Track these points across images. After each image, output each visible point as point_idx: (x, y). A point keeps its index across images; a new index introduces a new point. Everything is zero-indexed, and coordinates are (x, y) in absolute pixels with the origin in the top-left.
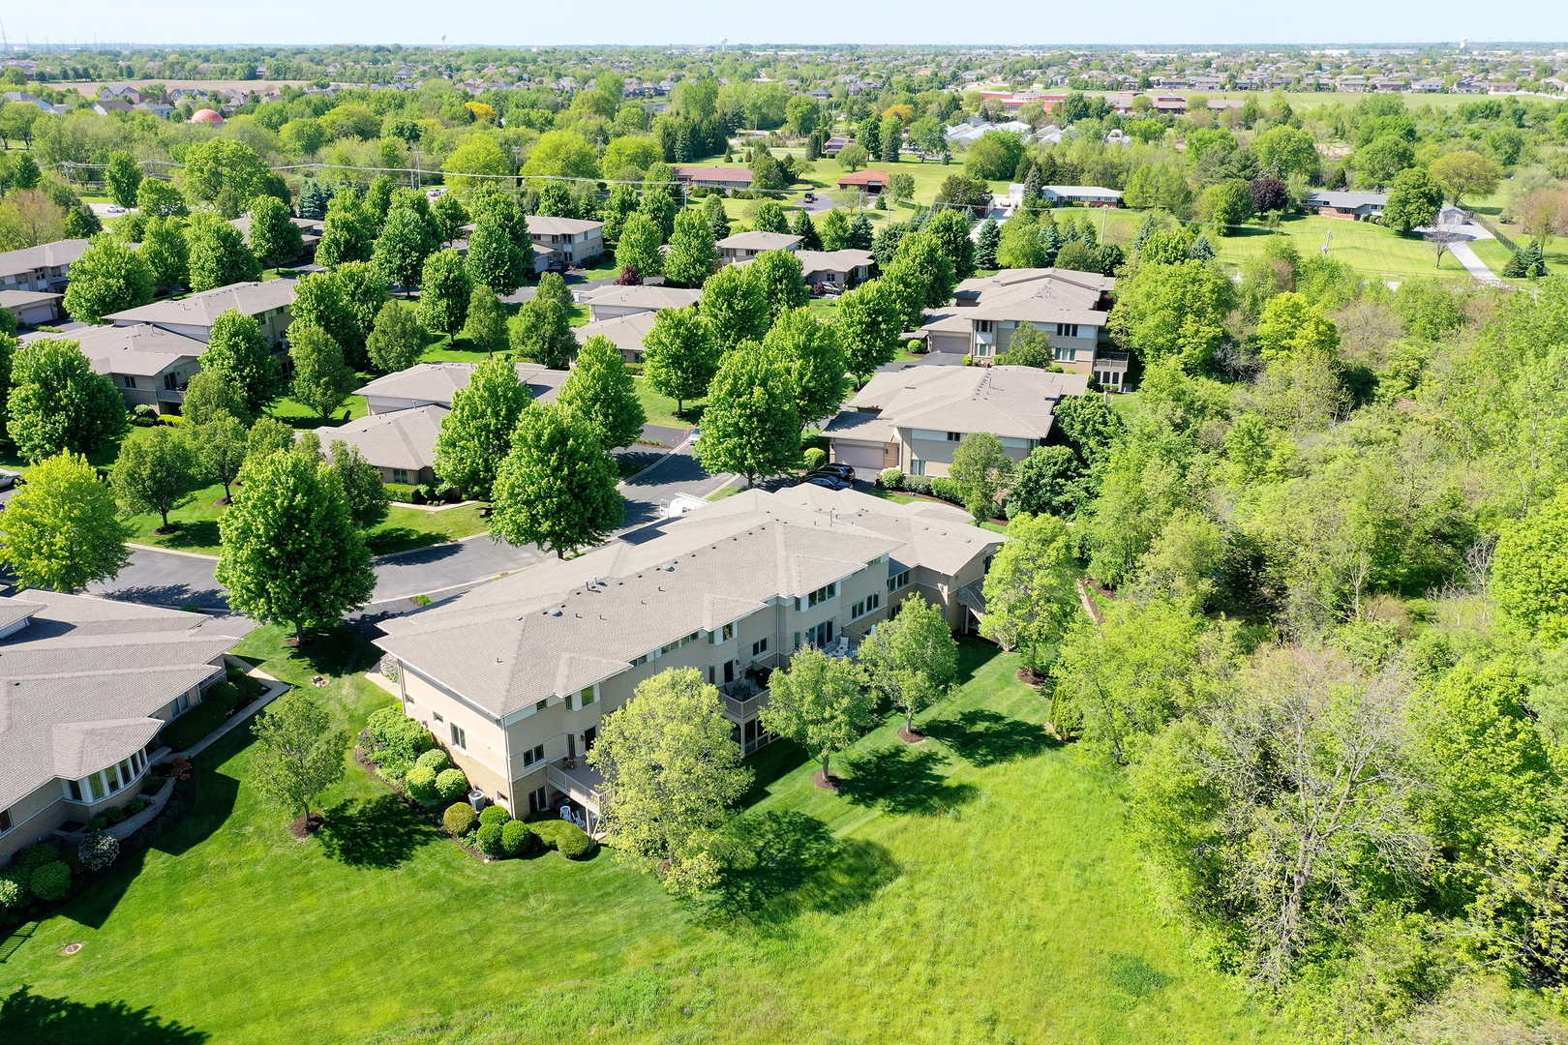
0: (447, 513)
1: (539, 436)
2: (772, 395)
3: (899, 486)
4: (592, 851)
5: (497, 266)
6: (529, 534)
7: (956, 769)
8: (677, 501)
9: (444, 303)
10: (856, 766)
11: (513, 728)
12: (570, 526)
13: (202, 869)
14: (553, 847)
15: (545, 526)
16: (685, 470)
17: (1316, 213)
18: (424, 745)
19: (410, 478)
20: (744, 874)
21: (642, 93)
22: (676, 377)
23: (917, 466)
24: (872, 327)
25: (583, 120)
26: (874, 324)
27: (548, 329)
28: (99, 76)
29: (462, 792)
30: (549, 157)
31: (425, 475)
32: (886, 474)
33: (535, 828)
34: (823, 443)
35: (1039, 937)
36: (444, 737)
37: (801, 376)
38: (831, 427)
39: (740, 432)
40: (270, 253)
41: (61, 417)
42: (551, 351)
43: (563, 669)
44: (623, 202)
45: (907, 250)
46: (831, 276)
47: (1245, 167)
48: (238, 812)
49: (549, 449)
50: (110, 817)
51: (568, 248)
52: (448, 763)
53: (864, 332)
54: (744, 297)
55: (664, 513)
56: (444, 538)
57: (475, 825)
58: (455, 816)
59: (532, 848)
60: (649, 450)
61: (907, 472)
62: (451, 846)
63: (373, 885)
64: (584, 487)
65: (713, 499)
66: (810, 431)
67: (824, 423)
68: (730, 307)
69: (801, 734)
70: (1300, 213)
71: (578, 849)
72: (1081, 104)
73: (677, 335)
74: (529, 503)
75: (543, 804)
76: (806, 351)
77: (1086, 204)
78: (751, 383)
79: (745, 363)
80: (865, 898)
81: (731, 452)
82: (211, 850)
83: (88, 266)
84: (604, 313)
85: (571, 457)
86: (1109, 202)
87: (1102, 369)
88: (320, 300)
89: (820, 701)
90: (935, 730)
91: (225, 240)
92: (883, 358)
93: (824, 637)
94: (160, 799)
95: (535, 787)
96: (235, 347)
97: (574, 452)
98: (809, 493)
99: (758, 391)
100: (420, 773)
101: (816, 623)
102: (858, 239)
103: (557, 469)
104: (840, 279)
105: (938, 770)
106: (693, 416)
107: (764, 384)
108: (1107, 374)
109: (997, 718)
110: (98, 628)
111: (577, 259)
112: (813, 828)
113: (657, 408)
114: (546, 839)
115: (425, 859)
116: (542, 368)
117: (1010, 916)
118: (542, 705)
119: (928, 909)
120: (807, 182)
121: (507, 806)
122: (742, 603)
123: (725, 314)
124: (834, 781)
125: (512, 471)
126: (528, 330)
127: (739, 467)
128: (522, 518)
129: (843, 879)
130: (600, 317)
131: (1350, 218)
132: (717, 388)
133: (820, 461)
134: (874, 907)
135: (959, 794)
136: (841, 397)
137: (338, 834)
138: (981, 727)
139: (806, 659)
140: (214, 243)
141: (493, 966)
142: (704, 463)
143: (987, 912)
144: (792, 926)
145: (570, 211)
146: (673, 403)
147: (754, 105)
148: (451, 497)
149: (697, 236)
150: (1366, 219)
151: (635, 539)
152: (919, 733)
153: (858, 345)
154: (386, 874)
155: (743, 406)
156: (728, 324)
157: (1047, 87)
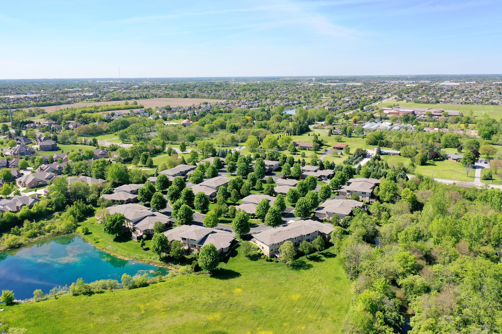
0: (256, 220)
1: (272, 211)
2: (306, 206)
3: (325, 221)
4: (278, 262)
5: (260, 174)
6: (270, 225)
7: (323, 258)
8: (291, 221)
9: (251, 182)
10: (310, 257)
11: (270, 247)
12: (275, 224)
13: (236, 259)
14: (273, 261)
15: (272, 224)
16: (291, 216)
17: (447, 159)
18: (259, 249)
19: (251, 215)
20: (295, 266)
21: (289, 105)
22: (291, 200)
23: (329, 218)
24: (326, 192)
25: (274, 123)
26: (326, 191)
27: (270, 189)
28: (149, 97)
29: (263, 254)
30: (268, 141)
31: (253, 215)
32: (324, 219)
33: (271, 259)
34: (315, 213)
35: (328, 274)
36: (261, 248)
37: (311, 202)
38: (316, 210)
39: (300, 211)
40: (217, 167)
41: (202, 203)
42: (270, 193)
43: (275, 241)
44: (283, 157)
45: (337, 174)
46: (324, 176)
47: (431, 147)
48: (238, 254)
49: (273, 213)
50: (226, 253)
51: (272, 167)
52: (261, 251)
53: (324, 193)
54: (304, 185)
55: (288, 223)
56: (256, 224)
57: (265, 258)
58: (262, 257)
59: (271, 261)
60: (287, 212)
61: (327, 218)
62: (262, 260)
63: (253, 263)
64: (277, 218)
65: (296, 221)
66: (313, 210)
67: (315, 209)
68: (302, 187)
69: (303, 251)
70: (443, 159)
71: (276, 261)
72: (407, 117)
73: (292, 193)
74: (270, 220)
75: (272, 256)
76: (312, 198)
77: (391, 154)
78: (302, 204)
79: (302, 201)
80: (309, 269)
81: (299, 214)
82: (236, 257)
83: (195, 174)
84: (280, 185)
85: (276, 214)
86: (397, 154)
87: (371, 201)
88: (233, 183)
89: (305, 247)
90: (322, 254)
91: (213, 168)
92: (329, 197)
93: (308, 240)
94: (230, 252)
95: (271, 254)
96: (223, 192)
97: (277, 213)
98: (310, 221)
99: (303, 205)
100: (258, 251)
101: (307, 239)
102: (332, 167)
103: (274, 216)
104: (326, 177)
105: (321, 258)
106: (294, 206)
107: (304, 204)
108: (371, 202)
109: (331, 253)
110: (219, 233)
111: (274, 169)
112: (304, 262)
113: (288, 205)
114: (273, 260)
115: (259, 261)
116: (269, 196)
117: (325, 272)
118: (273, 244)
119: (315, 271)
120: (326, 145)
121: (268, 256)
122: (298, 235)
123: (301, 188)
124: (307, 258)
125: (268, 216)
126: (267, 189)
127: (300, 216)
128: (269, 222)
129: (306, 267)
130: (279, 186)
131: (455, 161)
132: (297, 204)
133: (314, 216)
134: (309, 270)
135: (323, 261)
136: (318, 205)
137: (249, 257)
138: (328, 254)
139: (304, 242)
140: (211, 169)
141: (267, 271)
142: (295, 215)
143: (323, 271)
144: (300, 270)
145: (273, 158)
146: (291, 204)
147: (318, 115)
148: (257, 218)
149: (298, 169)
150: (459, 162)
151: (284, 226)
152: (320, 254)
153: (323, 195)
154: (255, 262)
155: (301, 207)
156: (301, 190)
157: (407, 102)
